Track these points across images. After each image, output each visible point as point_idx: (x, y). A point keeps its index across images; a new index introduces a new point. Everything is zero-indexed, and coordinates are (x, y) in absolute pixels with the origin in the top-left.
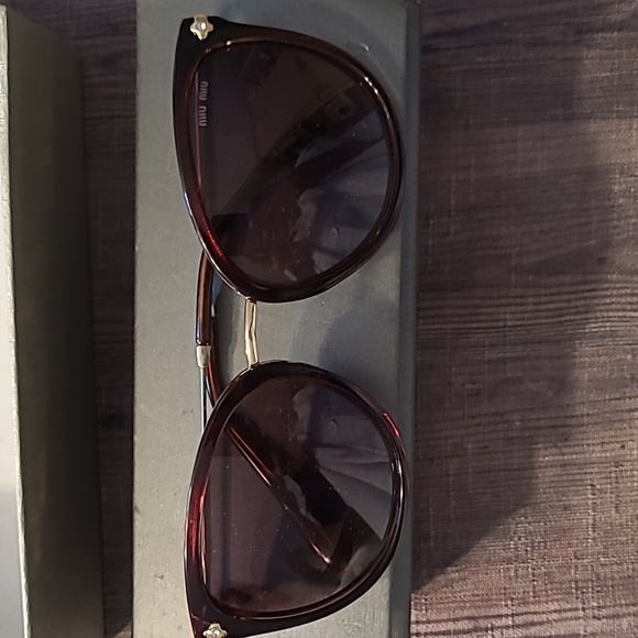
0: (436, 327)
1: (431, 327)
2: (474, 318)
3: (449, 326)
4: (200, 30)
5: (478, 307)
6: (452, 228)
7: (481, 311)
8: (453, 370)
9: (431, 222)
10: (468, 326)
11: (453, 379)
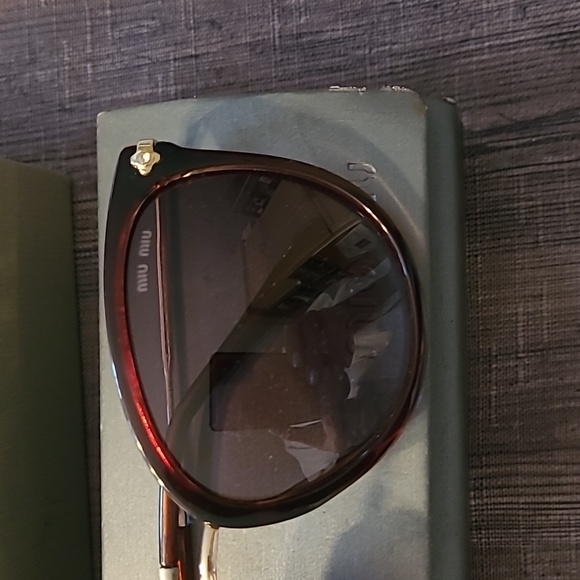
0: (505, 500)
1: (500, 500)
2: (556, 489)
3: (522, 500)
4: (143, 162)
5: (560, 475)
6: (521, 374)
7: (563, 480)
8: (529, 556)
9: (494, 366)
10: (547, 499)
11: (529, 568)
